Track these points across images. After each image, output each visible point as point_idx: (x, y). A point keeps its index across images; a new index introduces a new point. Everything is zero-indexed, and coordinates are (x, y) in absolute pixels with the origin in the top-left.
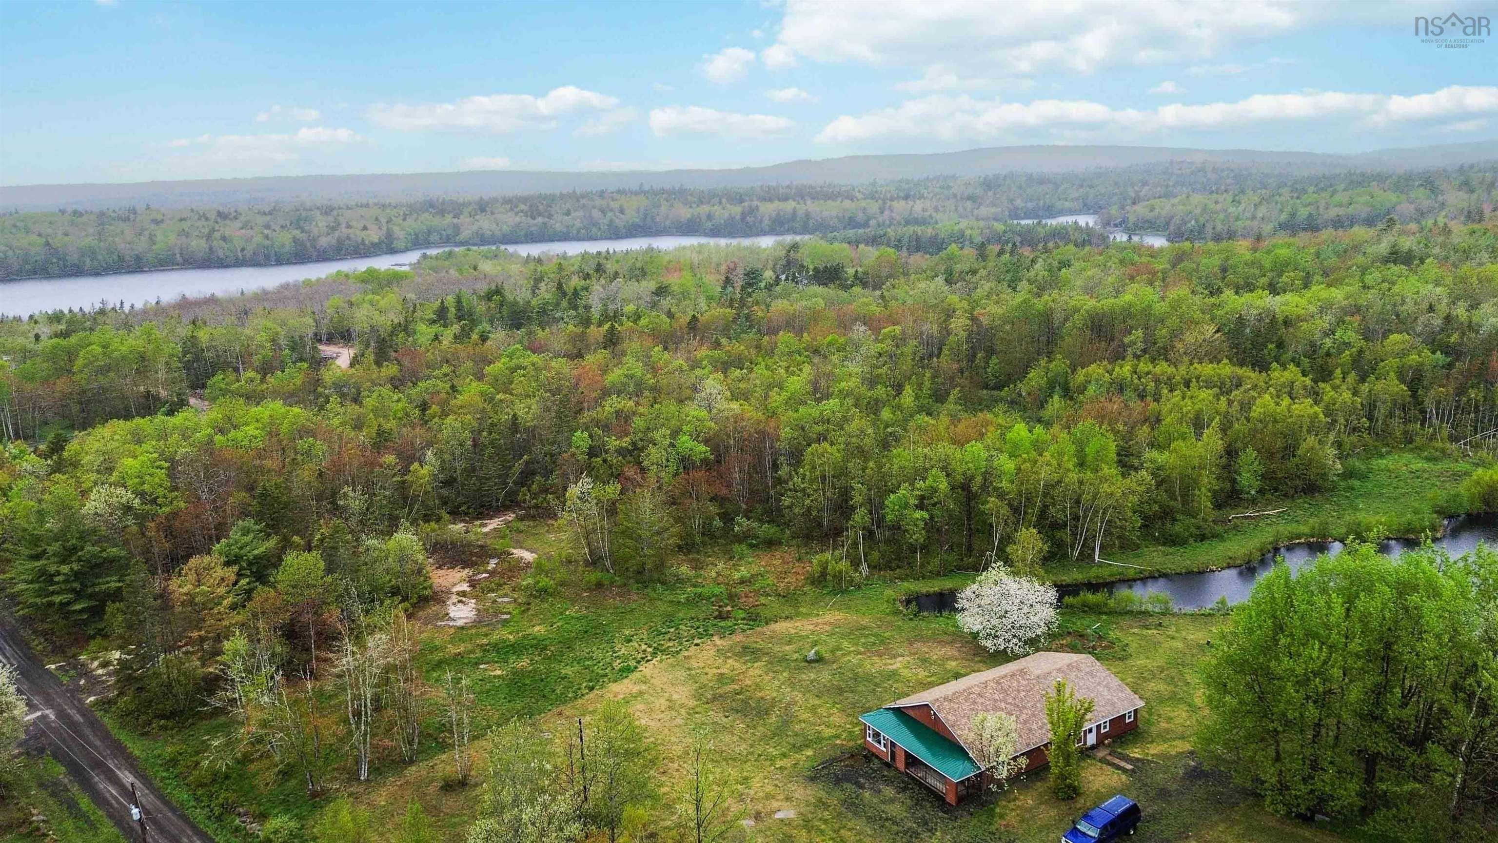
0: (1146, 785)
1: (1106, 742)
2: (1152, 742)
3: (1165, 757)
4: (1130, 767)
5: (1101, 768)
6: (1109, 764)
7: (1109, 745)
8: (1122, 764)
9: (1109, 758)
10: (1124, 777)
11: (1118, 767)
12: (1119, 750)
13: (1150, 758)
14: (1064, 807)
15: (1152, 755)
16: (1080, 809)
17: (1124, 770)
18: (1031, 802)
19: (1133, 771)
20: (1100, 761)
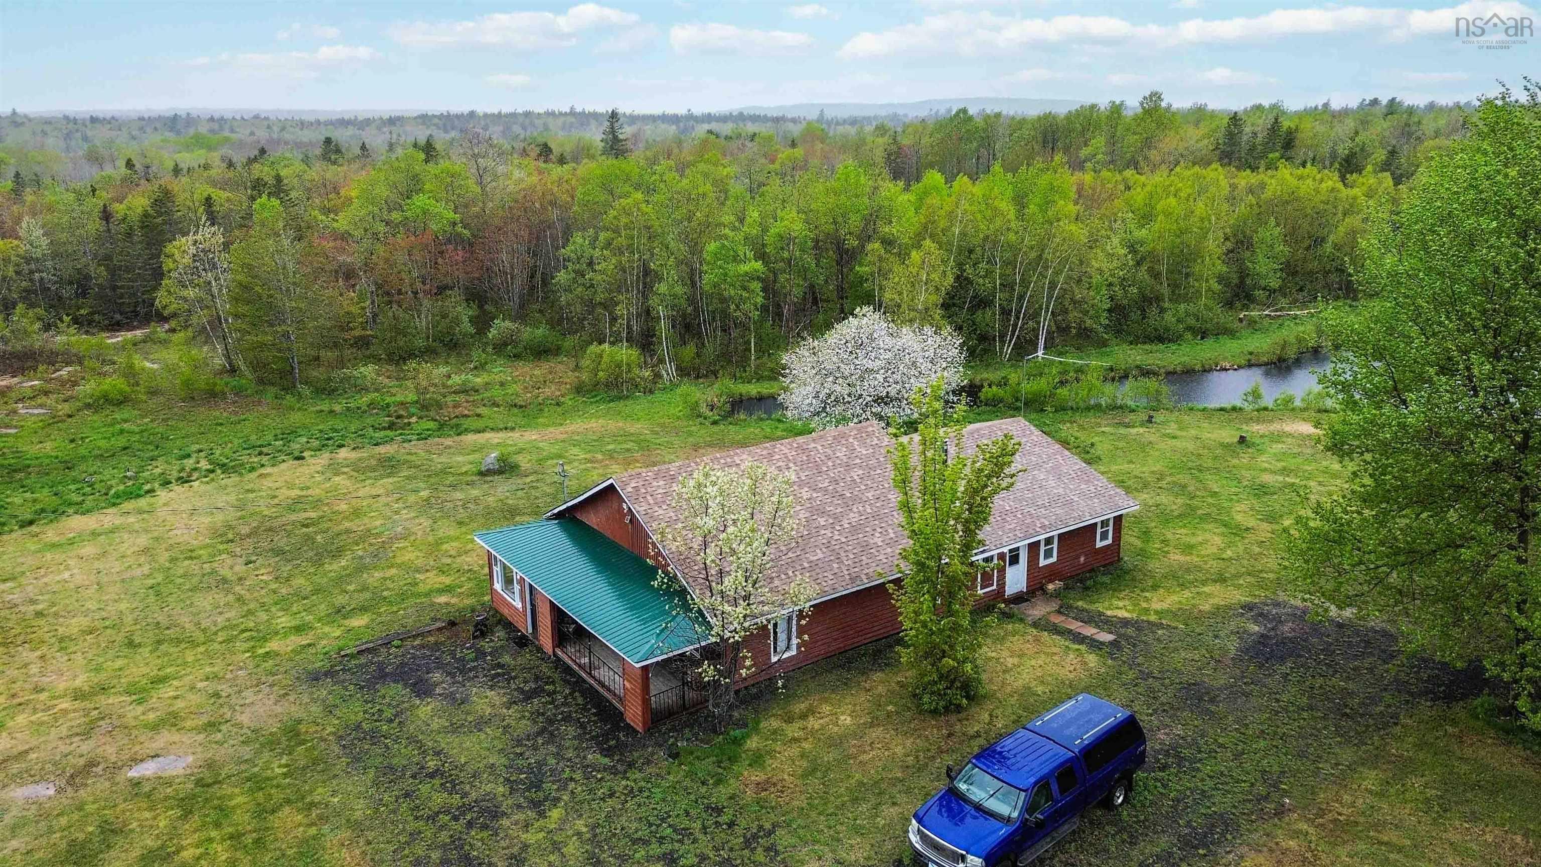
0: (1150, 675)
1: (1051, 587)
2: (1155, 588)
3: (1189, 616)
4: (1106, 637)
5: (1037, 640)
6: (1056, 630)
7: (1057, 595)
8: (1089, 631)
9: (1057, 619)
10: (1092, 659)
11: (1079, 638)
12: (1080, 603)
13: (1153, 618)
14: (934, 732)
15: (1157, 612)
16: (978, 735)
17: (1094, 645)
18: (846, 720)
19: (1114, 644)
20: (1035, 625)
